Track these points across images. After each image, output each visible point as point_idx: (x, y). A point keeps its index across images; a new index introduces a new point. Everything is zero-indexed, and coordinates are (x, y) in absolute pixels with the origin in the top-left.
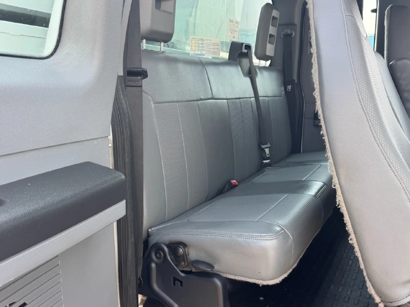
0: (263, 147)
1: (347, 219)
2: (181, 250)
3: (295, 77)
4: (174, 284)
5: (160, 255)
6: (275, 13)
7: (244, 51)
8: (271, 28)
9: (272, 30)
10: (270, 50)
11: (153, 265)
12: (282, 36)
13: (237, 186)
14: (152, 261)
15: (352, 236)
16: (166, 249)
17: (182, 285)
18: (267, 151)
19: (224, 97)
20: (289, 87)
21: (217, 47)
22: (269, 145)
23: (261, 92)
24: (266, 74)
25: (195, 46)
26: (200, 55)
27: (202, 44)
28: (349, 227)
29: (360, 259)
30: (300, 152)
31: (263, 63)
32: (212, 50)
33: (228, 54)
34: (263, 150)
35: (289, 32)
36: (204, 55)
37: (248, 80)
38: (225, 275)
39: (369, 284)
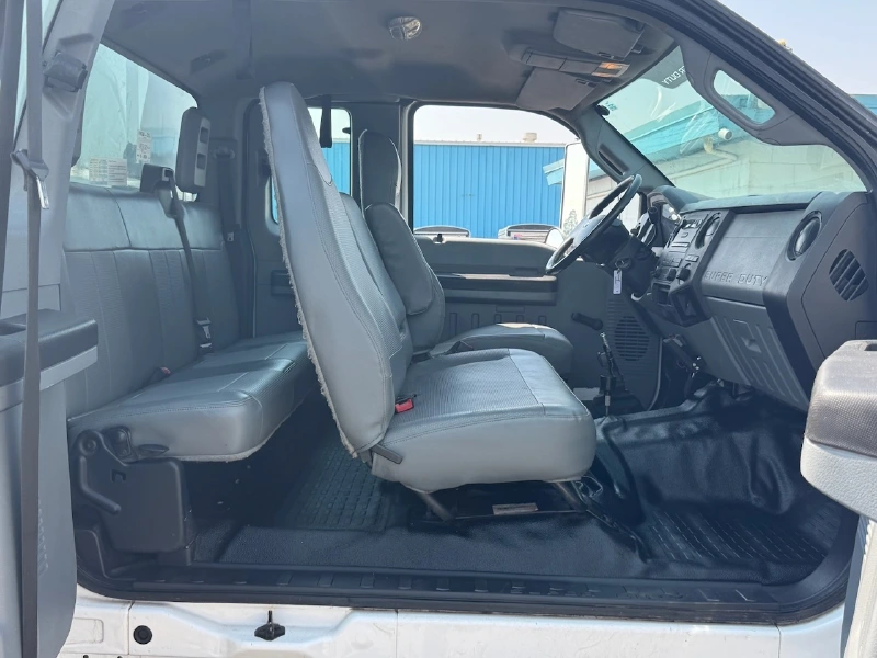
0: (200, 323)
1: (318, 370)
2: (122, 435)
3: (239, 220)
4: (113, 479)
5: (92, 444)
6: (205, 123)
7: (165, 179)
8: (200, 144)
9: (201, 148)
10: (199, 177)
11: (82, 459)
12: (215, 156)
13: (169, 375)
14: (80, 454)
15: (324, 386)
16: (101, 436)
17: (124, 479)
18: (206, 329)
19: (144, 246)
20: (231, 235)
21: (121, 171)
22: (209, 322)
23: (192, 241)
24: (195, 213)
25: (96, 171)
26: (101, 183)
27: (105, 167)
28: (321, 378)
29: (333, 411)
30: (251, 336)
31: (189, 197)
32: (117, 177)
33: (139, 182)
34: (200, 328)
35: (226, 150)
36: (106, 183)
37: (172, 222)
38: (182, 458)
39: (342, 435)
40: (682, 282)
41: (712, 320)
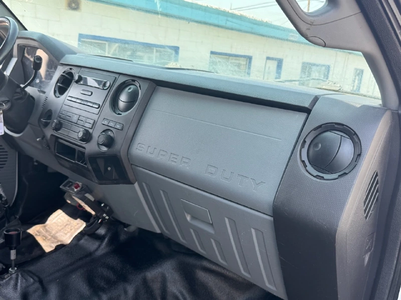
40: (104, 149)
41: (136, 185)
